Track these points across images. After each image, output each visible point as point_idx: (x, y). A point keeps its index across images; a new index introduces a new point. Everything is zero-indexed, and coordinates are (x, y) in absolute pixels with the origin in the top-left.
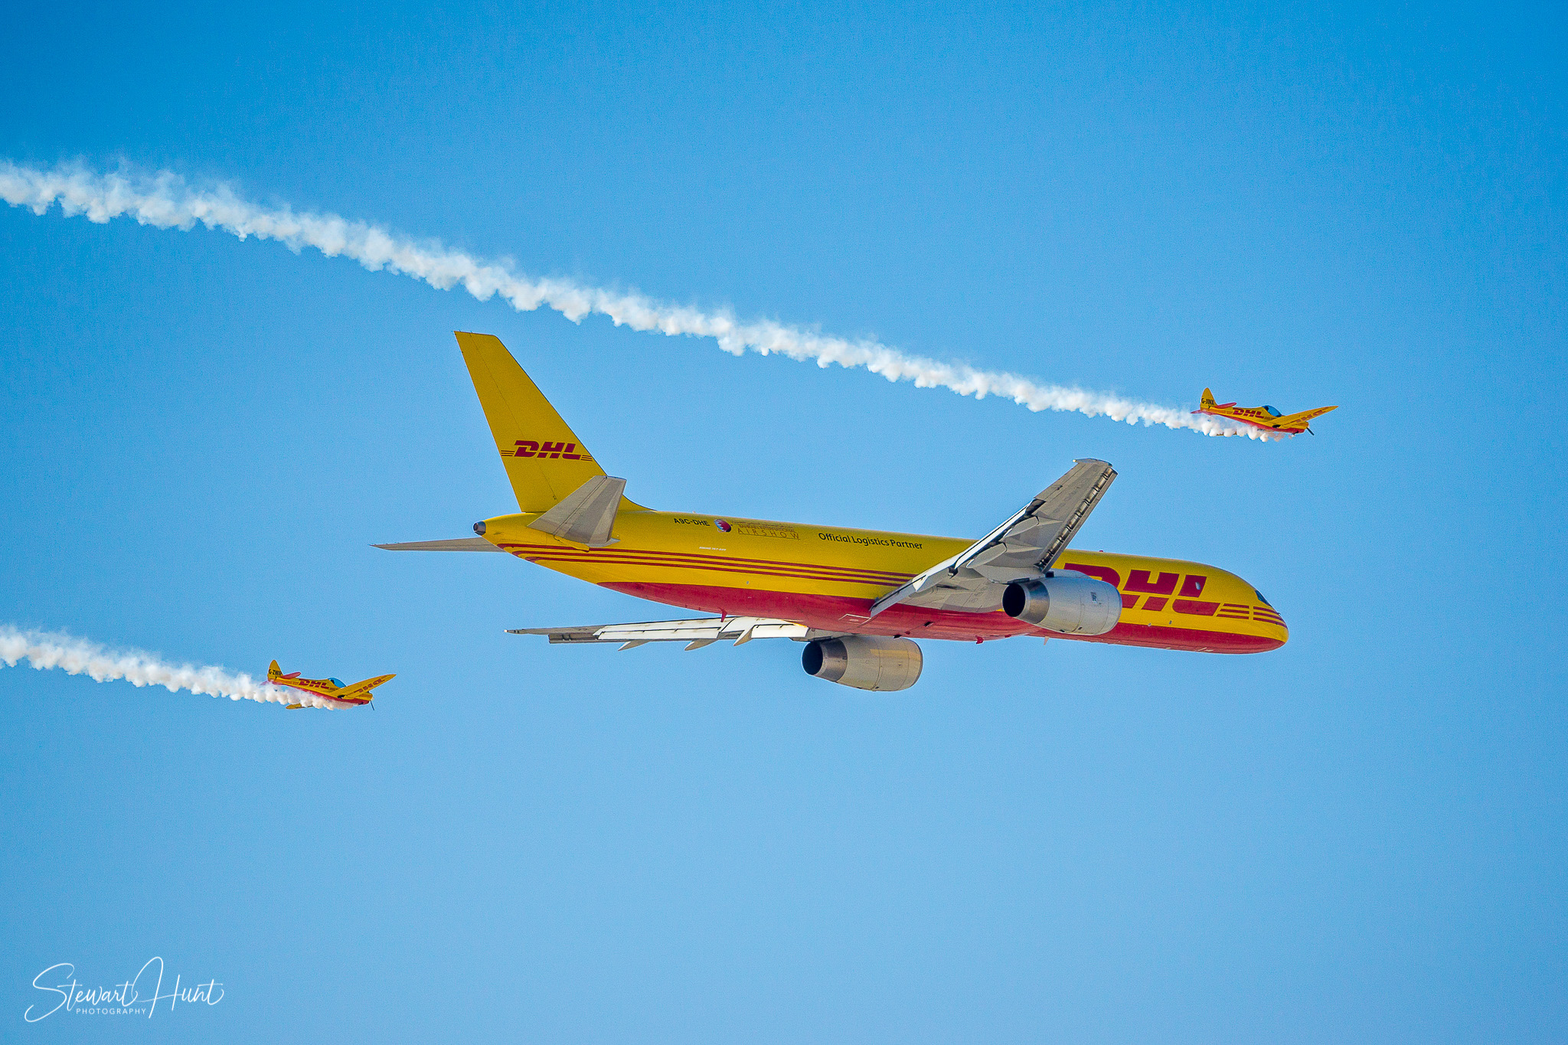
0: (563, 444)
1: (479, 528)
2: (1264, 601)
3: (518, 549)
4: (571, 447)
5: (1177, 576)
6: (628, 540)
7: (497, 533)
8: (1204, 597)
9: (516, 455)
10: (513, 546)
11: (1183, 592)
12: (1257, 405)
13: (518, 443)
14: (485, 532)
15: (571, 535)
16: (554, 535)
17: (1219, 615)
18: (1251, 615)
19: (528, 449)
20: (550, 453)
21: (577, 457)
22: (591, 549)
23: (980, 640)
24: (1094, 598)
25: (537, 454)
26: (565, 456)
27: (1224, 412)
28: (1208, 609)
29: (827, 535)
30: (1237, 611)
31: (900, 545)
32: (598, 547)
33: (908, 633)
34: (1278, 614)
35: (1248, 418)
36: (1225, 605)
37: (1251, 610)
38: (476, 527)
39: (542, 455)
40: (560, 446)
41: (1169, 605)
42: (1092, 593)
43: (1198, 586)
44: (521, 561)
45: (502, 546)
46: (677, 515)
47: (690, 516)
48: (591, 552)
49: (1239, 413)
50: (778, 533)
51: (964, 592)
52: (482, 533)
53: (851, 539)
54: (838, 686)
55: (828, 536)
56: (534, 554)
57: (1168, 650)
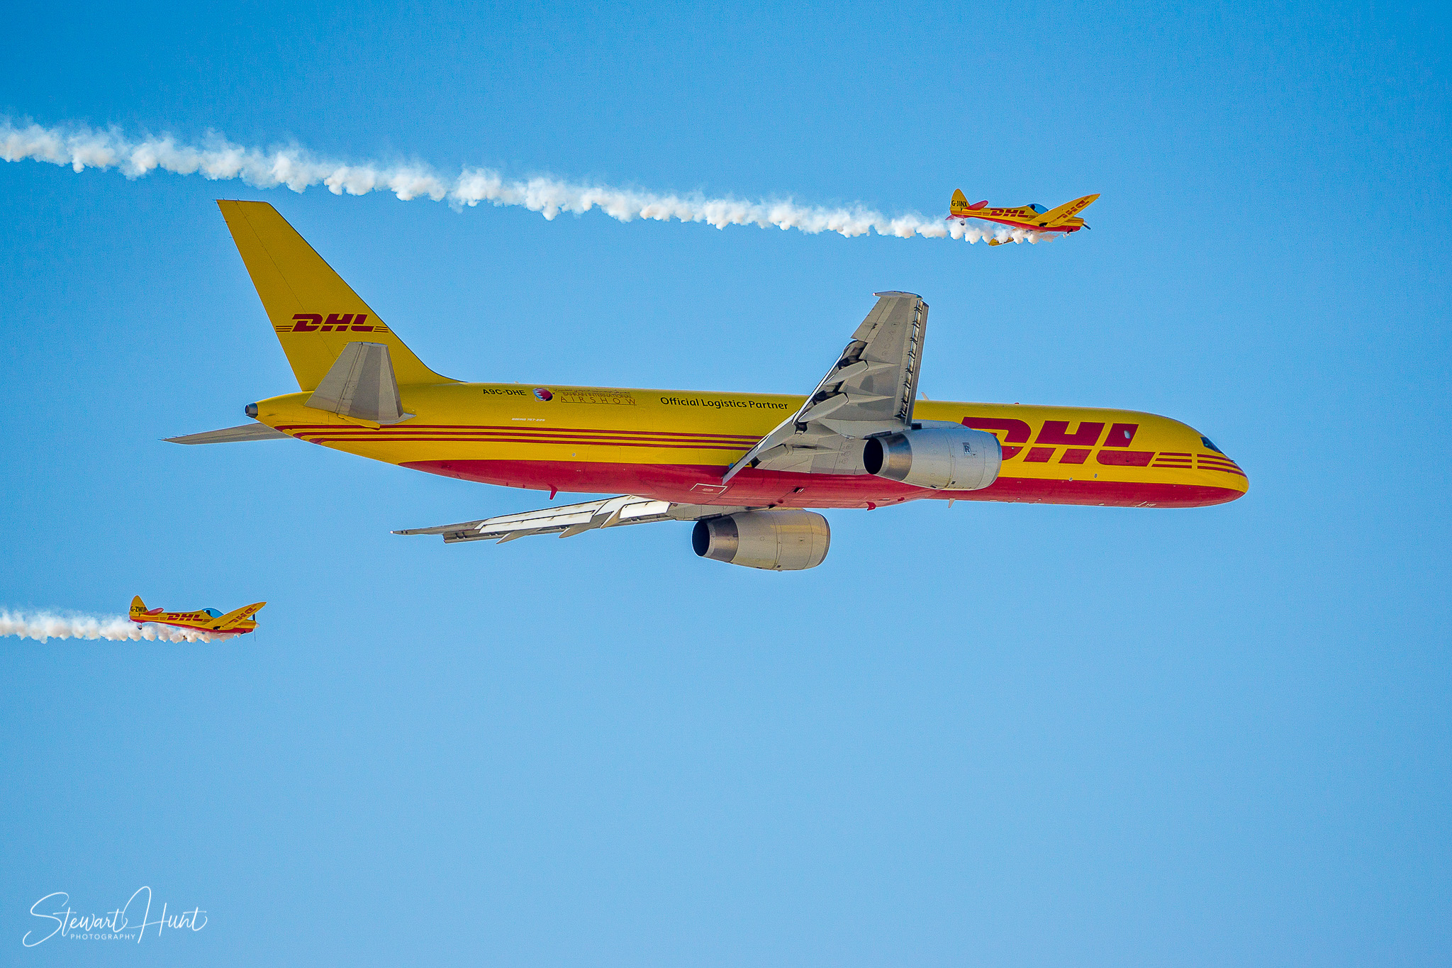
0: (351, 316)
1: (251, 410)
2: (1211, 446)
3: (301, 431)
4: (361, 318)
5: (1103, 425)
6: (424, 414)
7: (270, 415)
8: (1136, 446)
9: (293, 331)
10: (291, 427)
11: (1107, 443)
12: (1022, 204)
13: (296, 317)
14: (257, 415)
15: (355, 411)
16: (338, 414)
17: (1154, 465)
18: (1195, 464)
19: (309, 323)
20: (335, 326)
21: (369, 329)
22: (382, 427)
23: (872, 506)
24: (967, 448)
25: (320, 328)
26: (354, 328)
27: (980, 213)
28: (1142, 459)
29: (670, 400)
30: (1178, 460)
31: (760, 406)
32: (389, 424)
33: (781, 502)
34: (1232, 461)
35: (1009, 218)
36: (1161, 454)
37: (1194, 458)
38: (247, 410)
39: (326, 329)
40: (347, 318)
41: (1092, 458)
42: (964, 443)
43: (1127, 435)
44: (305, 444)
45: (281, 428)
46: (488, 386)
47: (504, 386)
48: (382, 430)
49: (1000, 215)
50: (610, 400)
51: (828, 452)
52: (254, 416)
53: (700, 403)
54: (733, 567)
55: (673, 400)
56: (319, 435)
57: (1101, 507)
